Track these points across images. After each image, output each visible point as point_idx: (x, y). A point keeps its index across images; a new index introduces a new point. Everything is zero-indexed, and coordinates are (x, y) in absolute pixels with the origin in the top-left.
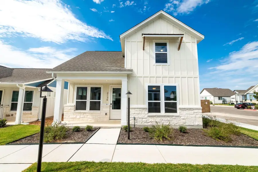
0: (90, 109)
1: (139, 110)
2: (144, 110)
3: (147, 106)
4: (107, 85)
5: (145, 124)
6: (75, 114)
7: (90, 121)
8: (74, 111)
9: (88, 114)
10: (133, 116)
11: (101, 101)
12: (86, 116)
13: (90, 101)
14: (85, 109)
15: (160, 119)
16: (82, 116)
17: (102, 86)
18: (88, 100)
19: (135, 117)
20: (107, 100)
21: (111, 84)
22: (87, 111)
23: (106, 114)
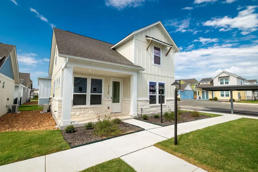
0: (91, 104)
1: (144, 102)
2: (148, 102)
3: (148, 99)
4: (108, 77)
5: (148, 113)
6: (73, 110)
7: (92, 116)
8: (72, 106)
9: (89, 109)
10: (140, 108)
11: (103, 94)
12: (87, 112)
13: (91, 95)
14: (85, 104)
15: (156, 108)
16: (82, 112)
17: (103, 78)
18: (89, 94)
19: (143, 108)
20: (108, 93)
21: (112, 77)
22: (88, 106)
23: (109, 108)
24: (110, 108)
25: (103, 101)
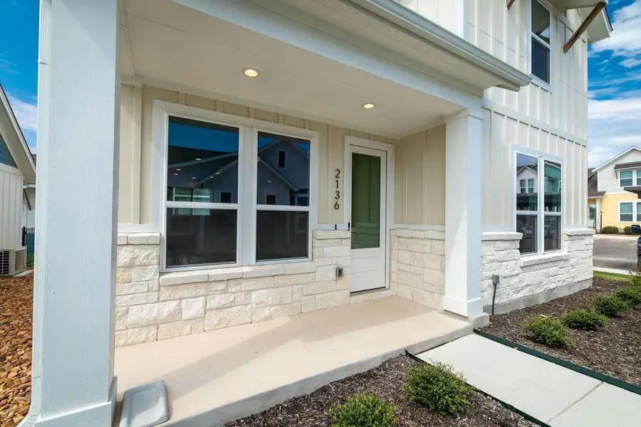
0: (261, 255)
1: (503, 245)
2: (513, 244)
4: (333, 133)
5: (514, 296)
6: (165, 292)
7: (267, 318)
8: (161, 274)
9: (252, 282)
10: (490, 274)
11: (312, 209)
12: (241, 298)
13: (258, 212)
15: (541, 272)
16: (216, 301)
17: (314, 133)
19: (498, 273)
20: (337, 206)
21: (349, 132)
22: (246, 269)
23: (340, 272)
24: (345, 271)
25: (317, 243)
